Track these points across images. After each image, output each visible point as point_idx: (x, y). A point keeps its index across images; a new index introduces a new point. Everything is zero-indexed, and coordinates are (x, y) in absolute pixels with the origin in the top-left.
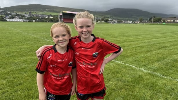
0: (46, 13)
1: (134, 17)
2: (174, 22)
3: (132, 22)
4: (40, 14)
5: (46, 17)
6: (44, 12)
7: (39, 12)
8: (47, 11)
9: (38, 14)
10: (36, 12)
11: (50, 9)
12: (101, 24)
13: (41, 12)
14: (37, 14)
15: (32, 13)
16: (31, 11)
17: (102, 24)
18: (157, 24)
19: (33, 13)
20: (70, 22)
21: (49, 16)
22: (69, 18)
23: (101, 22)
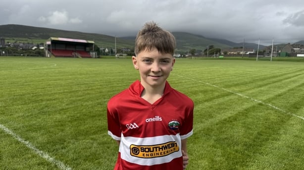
0: (33, 40)
1: (186, 47)
2: (239, 55)
3: (181, 55)
4: (21, 42)
5: (33, 47)
6: (30, 39)
7: (21, 39)
8: (36, 37)
9: (18, 42)
10: (16, 39)
11: (41, 34)
12: (121, 58)
13: (24, 39)
14: (16, 42)
15: (6, 41)
16: (4, 38)
17: (124, 58)
18: (212, 58)
19: (9, 41)
20: (64, 55)
21: (38, 46)
22: (64, 49)
23: (122, 55)
